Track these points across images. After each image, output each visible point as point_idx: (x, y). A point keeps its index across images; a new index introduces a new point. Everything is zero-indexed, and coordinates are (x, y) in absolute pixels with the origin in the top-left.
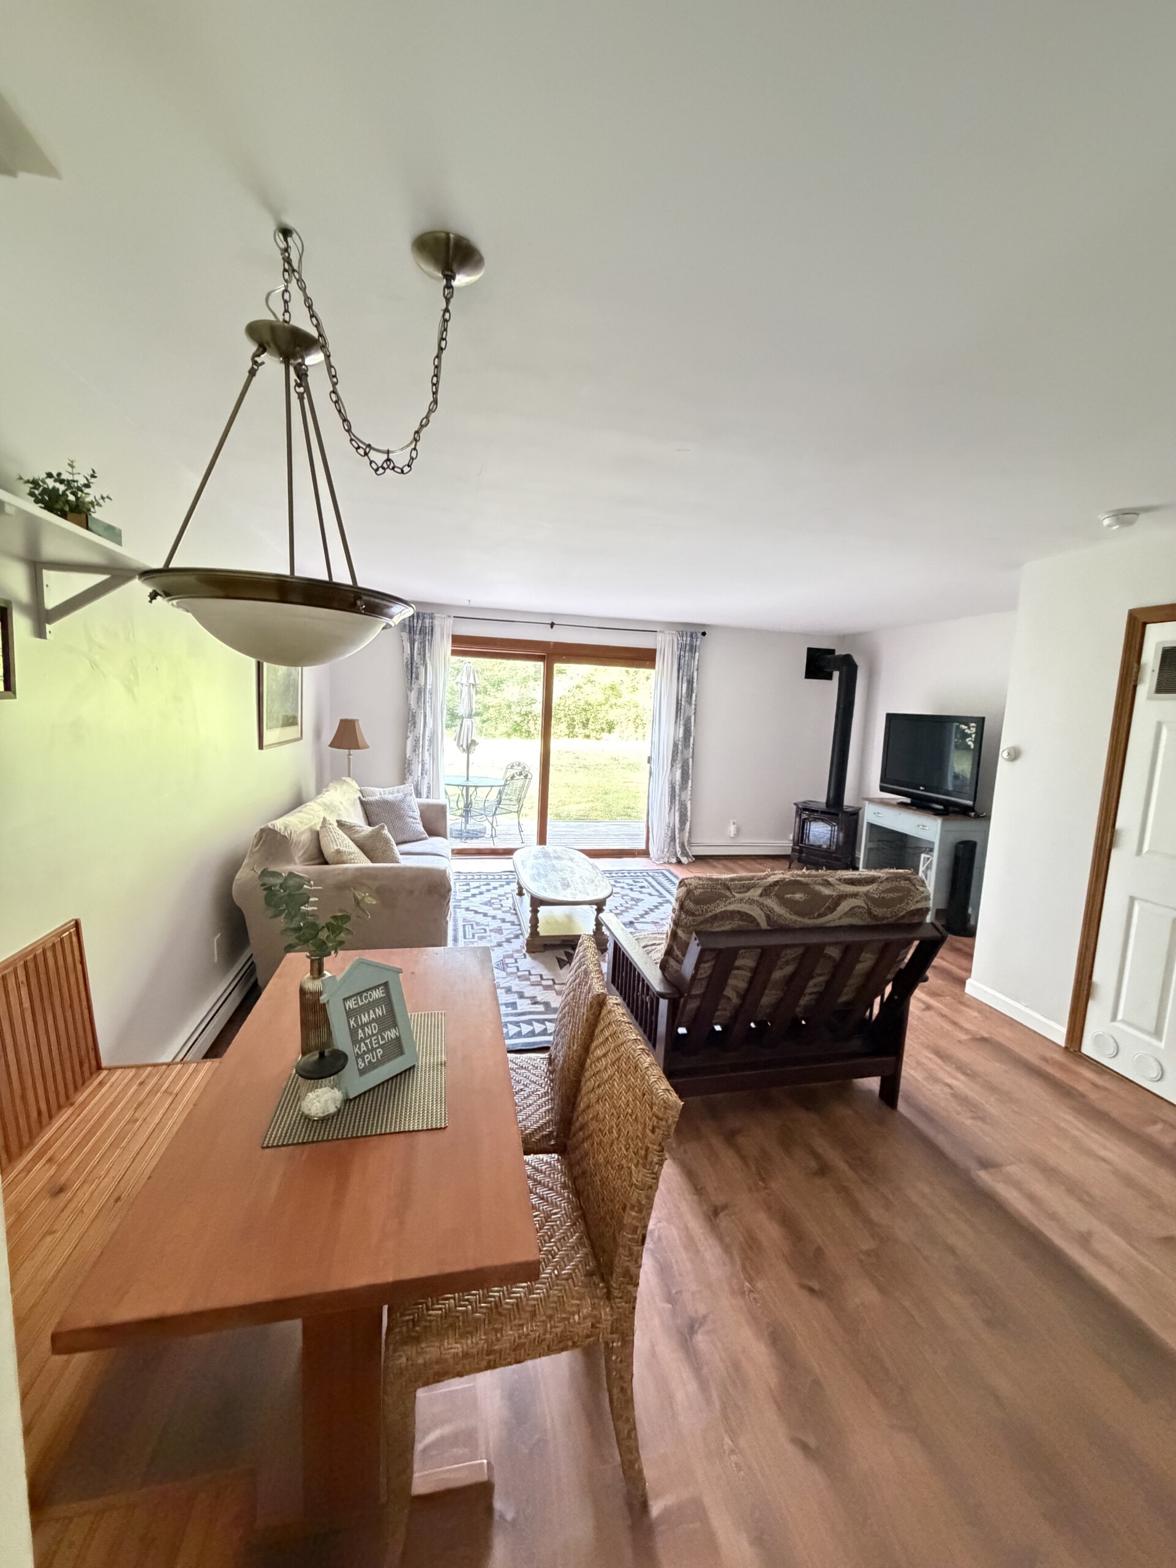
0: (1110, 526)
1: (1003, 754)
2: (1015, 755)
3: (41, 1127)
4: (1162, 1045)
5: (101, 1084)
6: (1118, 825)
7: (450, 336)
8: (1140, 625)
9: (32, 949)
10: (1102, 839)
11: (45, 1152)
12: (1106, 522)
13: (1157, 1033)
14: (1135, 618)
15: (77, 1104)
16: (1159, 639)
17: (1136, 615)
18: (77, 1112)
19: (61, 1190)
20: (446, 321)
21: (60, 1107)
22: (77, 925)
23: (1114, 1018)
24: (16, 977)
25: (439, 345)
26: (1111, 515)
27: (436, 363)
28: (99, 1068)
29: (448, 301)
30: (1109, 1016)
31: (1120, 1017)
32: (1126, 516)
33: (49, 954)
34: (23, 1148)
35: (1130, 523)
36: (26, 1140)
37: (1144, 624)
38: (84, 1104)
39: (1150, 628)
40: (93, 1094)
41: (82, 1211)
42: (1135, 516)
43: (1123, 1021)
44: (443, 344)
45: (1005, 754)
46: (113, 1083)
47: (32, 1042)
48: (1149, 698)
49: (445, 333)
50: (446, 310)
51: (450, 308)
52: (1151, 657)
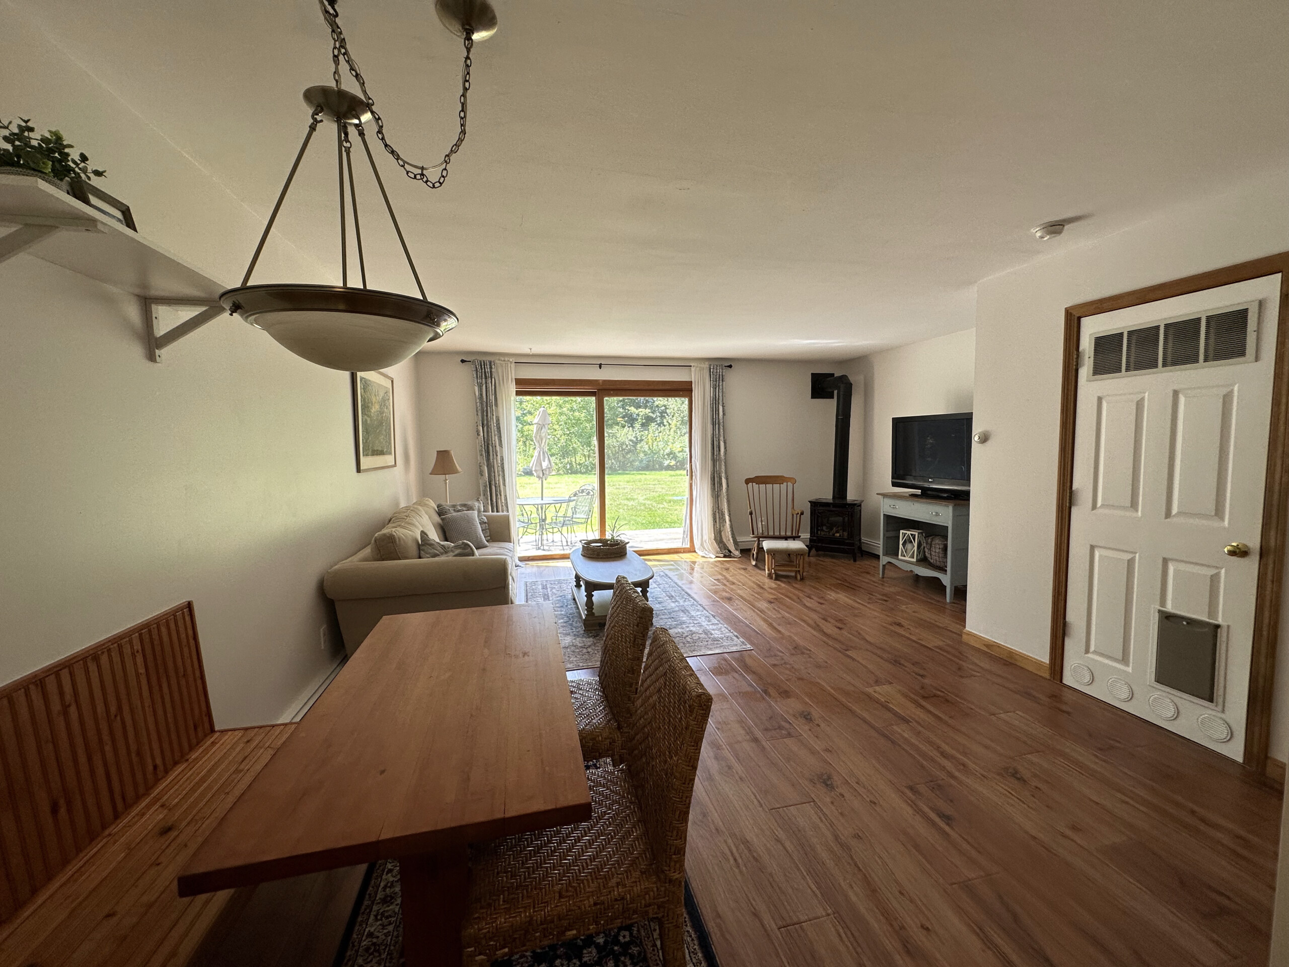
0: (1042, 237)
1: (975, 438)
2: (984, 439)
3: (157, 781)
4: (1130, 670)
5: (213, 743)
6: (1075, 487)
7: (472, 78)
8: (1076, 319)
9: (147, 625)
10: (1063, 499)
11: (159, 799)
12: (1038, 234)
13: (1125, 660)
14: (1071, 314)
15: (190, 760)
16: (1092, 331)
17: (1072, 312)
18: (191, 766)
19: (169, 829)
20: (468, 66)
21: (176, 763)
22: (189, 605)
23: (1087, 651)
24: (132, 647)
25: (464, 85)
26: (1042, 227)
27: (462, 101)
28: (213, 730)
29: (468, 50)
30: (1083, 649)
31: (1092, 648)
32: (1055, 227)
33: (164, 630)
34: (138, 798)
35: (1059, 232)
36: (141, 790)
37: (1079, 318)
38: (197, 760)
39: (1084, 321)
40: (206, 751)
41: (186, 846)
42: (1061, 227)
43: (1095, 652)
44: (467, 84)
45: (976, 438)
46: (223, 743)
47: (147, 702)
48: (1089, 381)
49: (468, 76)
50: (467, 58)
51: (470, 56)
52: (1087, 344)
